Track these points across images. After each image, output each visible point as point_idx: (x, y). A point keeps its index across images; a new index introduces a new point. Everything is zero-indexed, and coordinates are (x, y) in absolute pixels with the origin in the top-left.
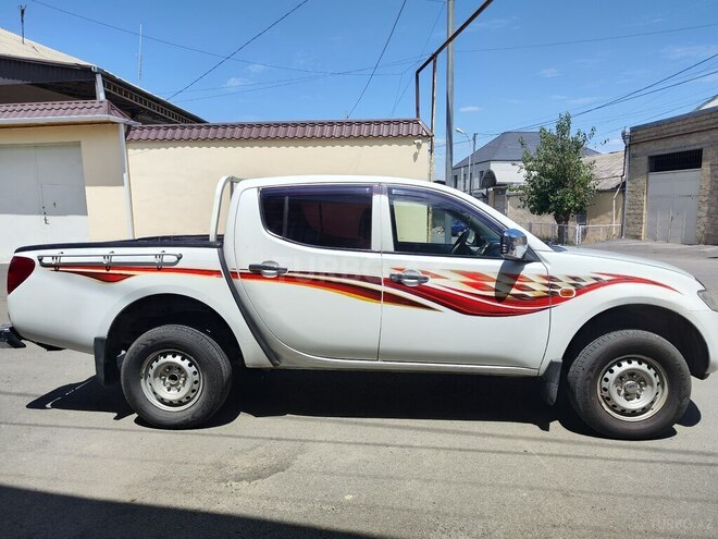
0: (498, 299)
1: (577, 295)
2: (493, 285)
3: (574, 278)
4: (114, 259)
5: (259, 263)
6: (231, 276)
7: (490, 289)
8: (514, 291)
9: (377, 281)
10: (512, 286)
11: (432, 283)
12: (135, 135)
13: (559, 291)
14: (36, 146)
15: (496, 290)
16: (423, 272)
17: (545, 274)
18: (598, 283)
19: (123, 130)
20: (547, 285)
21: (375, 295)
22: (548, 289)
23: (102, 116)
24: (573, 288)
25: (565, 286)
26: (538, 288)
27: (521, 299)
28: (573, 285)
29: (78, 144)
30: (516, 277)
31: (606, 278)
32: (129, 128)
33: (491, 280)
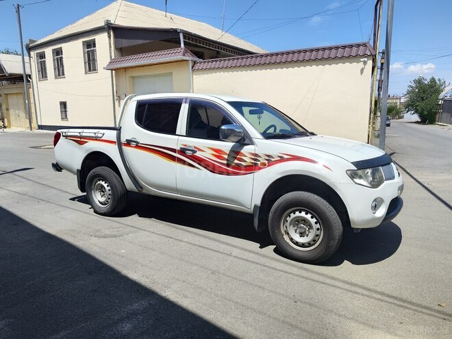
0: (228, 165)
1: (269, 166)
2: (226, 157)
3: (268, 156)
4: (84, 135)
5: (130, 138)
6: (120, 145)
7: (224, 159)
8: (236, 161)
9: (174, 151)
10: (235, 158)
11: (198, 154)
12: (196, 67)
13: (259, 163)
14: (155, 76)
15: (227, 160)
16: (195, 147)
17: (253, 152)
18: (282, 160)
19: (191, 64)
20: (253, 159)
21: (173, 158)
22: (253, 161)
23: (180, 57)
24: (266, 162)
25: (262, 160)
26: (248, 160)
27: (238, 167)
28: (267, 160)
29: (171, 73)
30: (238, 153)
31: (286, 157)
32: (195, 63)
33: (226, 154)
